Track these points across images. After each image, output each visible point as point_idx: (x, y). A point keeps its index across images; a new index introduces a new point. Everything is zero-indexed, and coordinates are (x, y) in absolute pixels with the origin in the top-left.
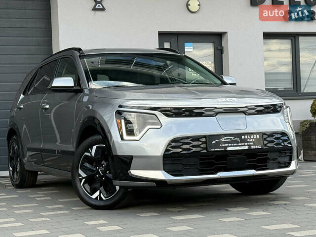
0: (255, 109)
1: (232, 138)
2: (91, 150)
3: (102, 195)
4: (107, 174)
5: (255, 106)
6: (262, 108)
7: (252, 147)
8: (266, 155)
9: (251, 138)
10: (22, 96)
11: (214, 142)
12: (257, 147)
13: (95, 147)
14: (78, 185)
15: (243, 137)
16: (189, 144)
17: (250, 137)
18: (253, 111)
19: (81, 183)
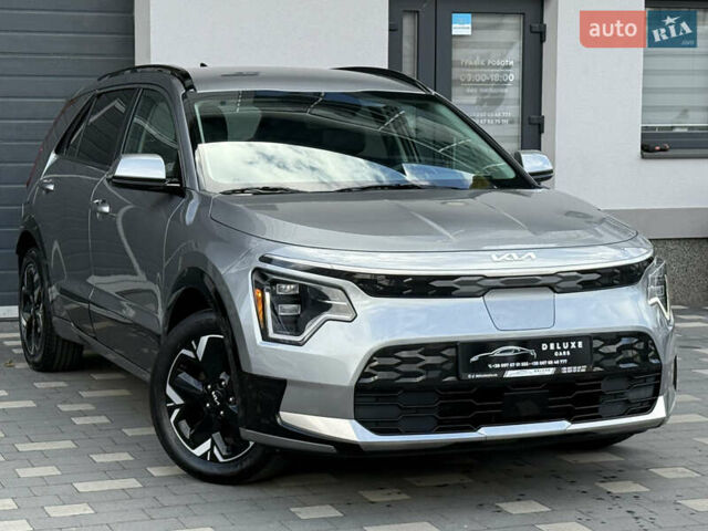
0: (578, 278)
1: (518, 348)
2: (197, 344)
3: (216, 451)
4: (230, 403)
5: (578, 271)
6: (595, 276)
7: (565, 370)
8: (599, 386)
9: (562, 350)
10: (53, 157)
11: (474, 359)
12: (576, 369)
13: (204, 340)
14: (165, 421)
15: (544, 347)
16: (416, 363)
17: (561, 346)
18: (573, 284)
19: (170, 417)
